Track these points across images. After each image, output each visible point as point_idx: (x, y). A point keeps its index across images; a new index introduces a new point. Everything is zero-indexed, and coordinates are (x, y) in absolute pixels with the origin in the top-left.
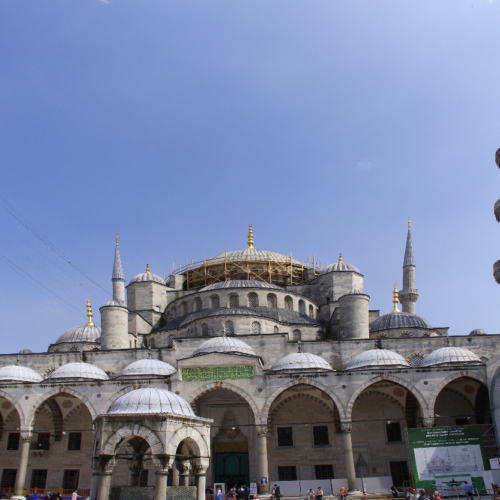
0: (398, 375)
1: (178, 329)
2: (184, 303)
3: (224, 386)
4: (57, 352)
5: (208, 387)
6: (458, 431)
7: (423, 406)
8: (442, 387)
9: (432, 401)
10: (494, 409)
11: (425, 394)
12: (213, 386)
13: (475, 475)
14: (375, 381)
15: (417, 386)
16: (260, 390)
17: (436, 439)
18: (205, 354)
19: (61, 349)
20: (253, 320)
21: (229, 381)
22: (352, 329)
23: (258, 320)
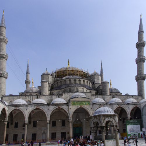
0: (122, 105)
1: (60, 89)
2: (61, 82)
3: (82, 107)
4: (26, 95)
5: (78, 107)
6: (136, 121)
7: (128, 114)
8: (132, 109)
9: (130, 113)
10: (142, 115)
11: (128, 111)
12: (80, 107)
13: (139, 133)
14: (118, 107)
15: (127, 109)
16: (91, 108)
17: (131, 123)
18: (77, 97)
19: (27, 94)
20: (82, 88)
21: (84, 106)
22: (106, 92)
23: (83, 88)
